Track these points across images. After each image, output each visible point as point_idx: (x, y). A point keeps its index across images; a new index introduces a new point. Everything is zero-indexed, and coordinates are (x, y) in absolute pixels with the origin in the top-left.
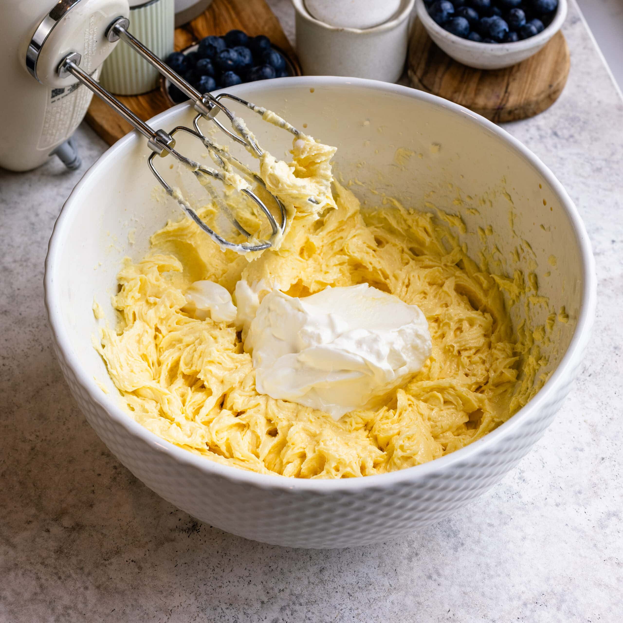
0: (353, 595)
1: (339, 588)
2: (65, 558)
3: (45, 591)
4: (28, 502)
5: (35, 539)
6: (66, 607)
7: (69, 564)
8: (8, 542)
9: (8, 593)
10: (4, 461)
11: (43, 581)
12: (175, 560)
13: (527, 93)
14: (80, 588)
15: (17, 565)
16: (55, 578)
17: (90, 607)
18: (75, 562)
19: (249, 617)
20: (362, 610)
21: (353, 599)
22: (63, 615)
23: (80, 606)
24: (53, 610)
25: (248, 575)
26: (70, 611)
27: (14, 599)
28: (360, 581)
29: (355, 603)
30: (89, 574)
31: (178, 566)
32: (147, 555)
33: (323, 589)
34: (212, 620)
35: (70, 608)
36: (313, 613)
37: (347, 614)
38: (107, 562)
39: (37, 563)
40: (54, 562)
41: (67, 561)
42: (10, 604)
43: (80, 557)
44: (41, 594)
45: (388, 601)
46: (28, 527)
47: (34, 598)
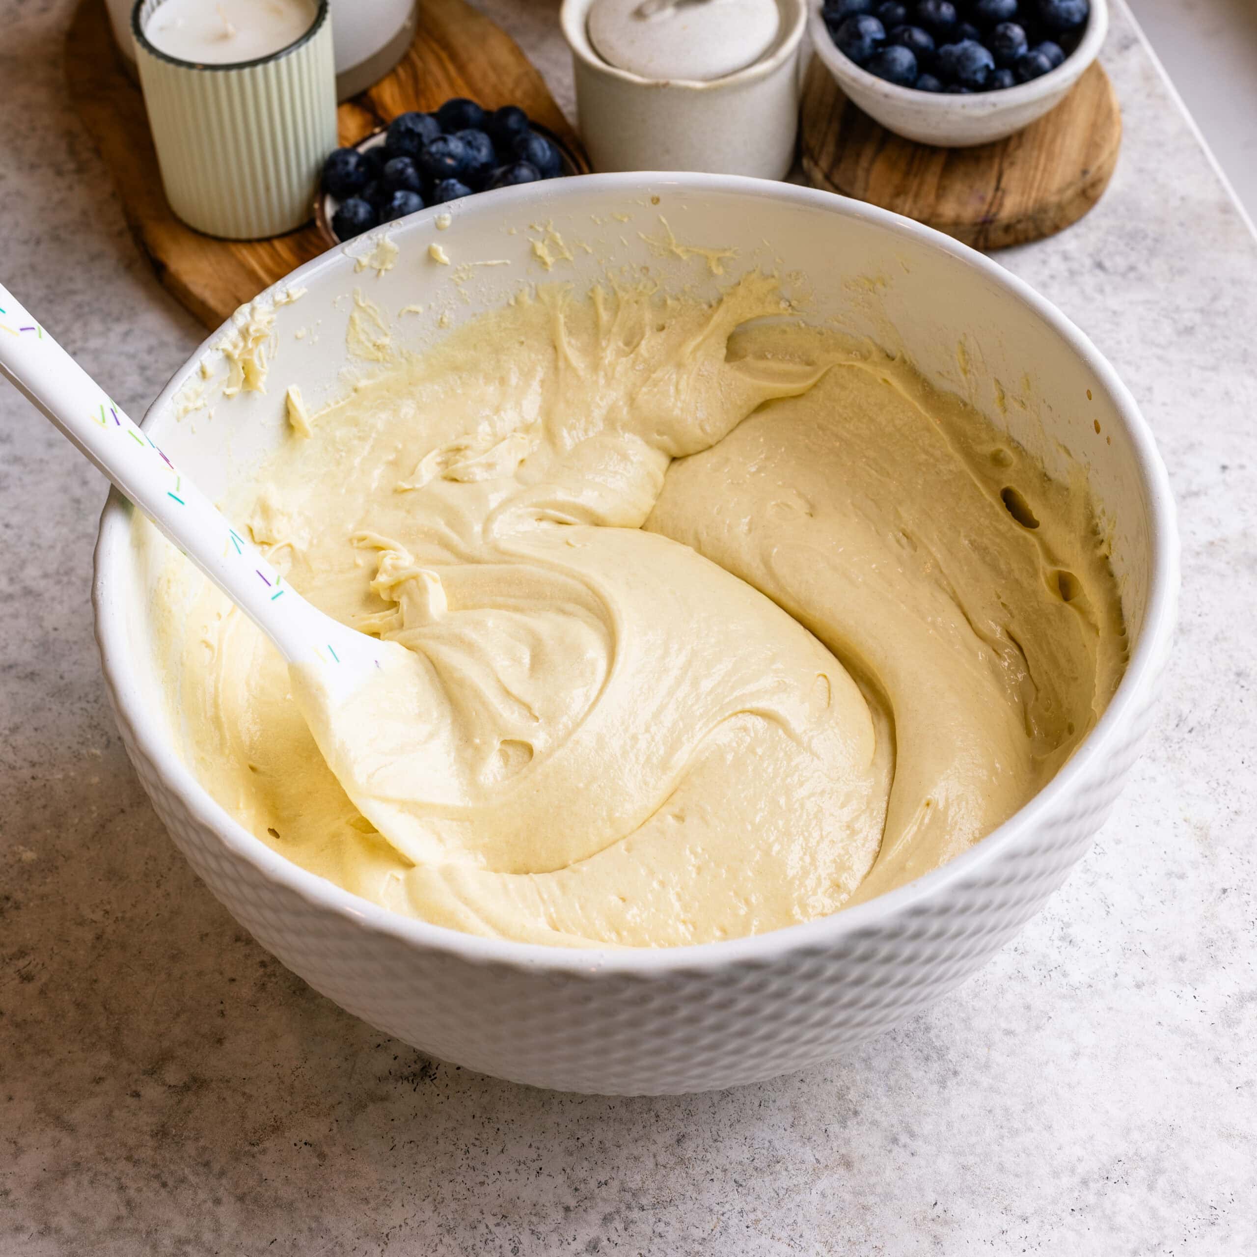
0: (744, 1184)
1: (717, 1171)
2: (173, 1145)
3: (136, 1213)
4: (94, 1041)
5: (111, 1111)
6: (180, 1241)
7: (182, 1158)
8: (59, 1121)
9: (63, 1221)
10: (43, 965)
11: (132, 1193)
12: (390, 1136)
13: (1038, 189)
14: (205, 1201)
15: (79, 1164)
16: (155, 1186)
17: (226, 1237)
18: (193, 1153)
19: (542, 1238)
20: (763, 1213)
21: (745, 1192)
23: (208, 1237)
25: (535, 1157)
26: (188, 1249)
27: (76, 1232)
28: (757, 1156)
29: (749, 1199)
30: (222, 1174)
31: (396, 1148)
32: (335, 1130)
33: (684, 1175)
34: (469, 1249)
35: (188, 1242)
36: (667, 1224)
37: (734, 1221)
38: (256, 1149)
39: (117, 1159)
40: (152, 1153)
41: (178, 1151)
42: (69, 1241)
43: (202, 1143)
44: (128, 1217)
45: (814, 1192)
46: (98, 1089)
47: (116, 1227)
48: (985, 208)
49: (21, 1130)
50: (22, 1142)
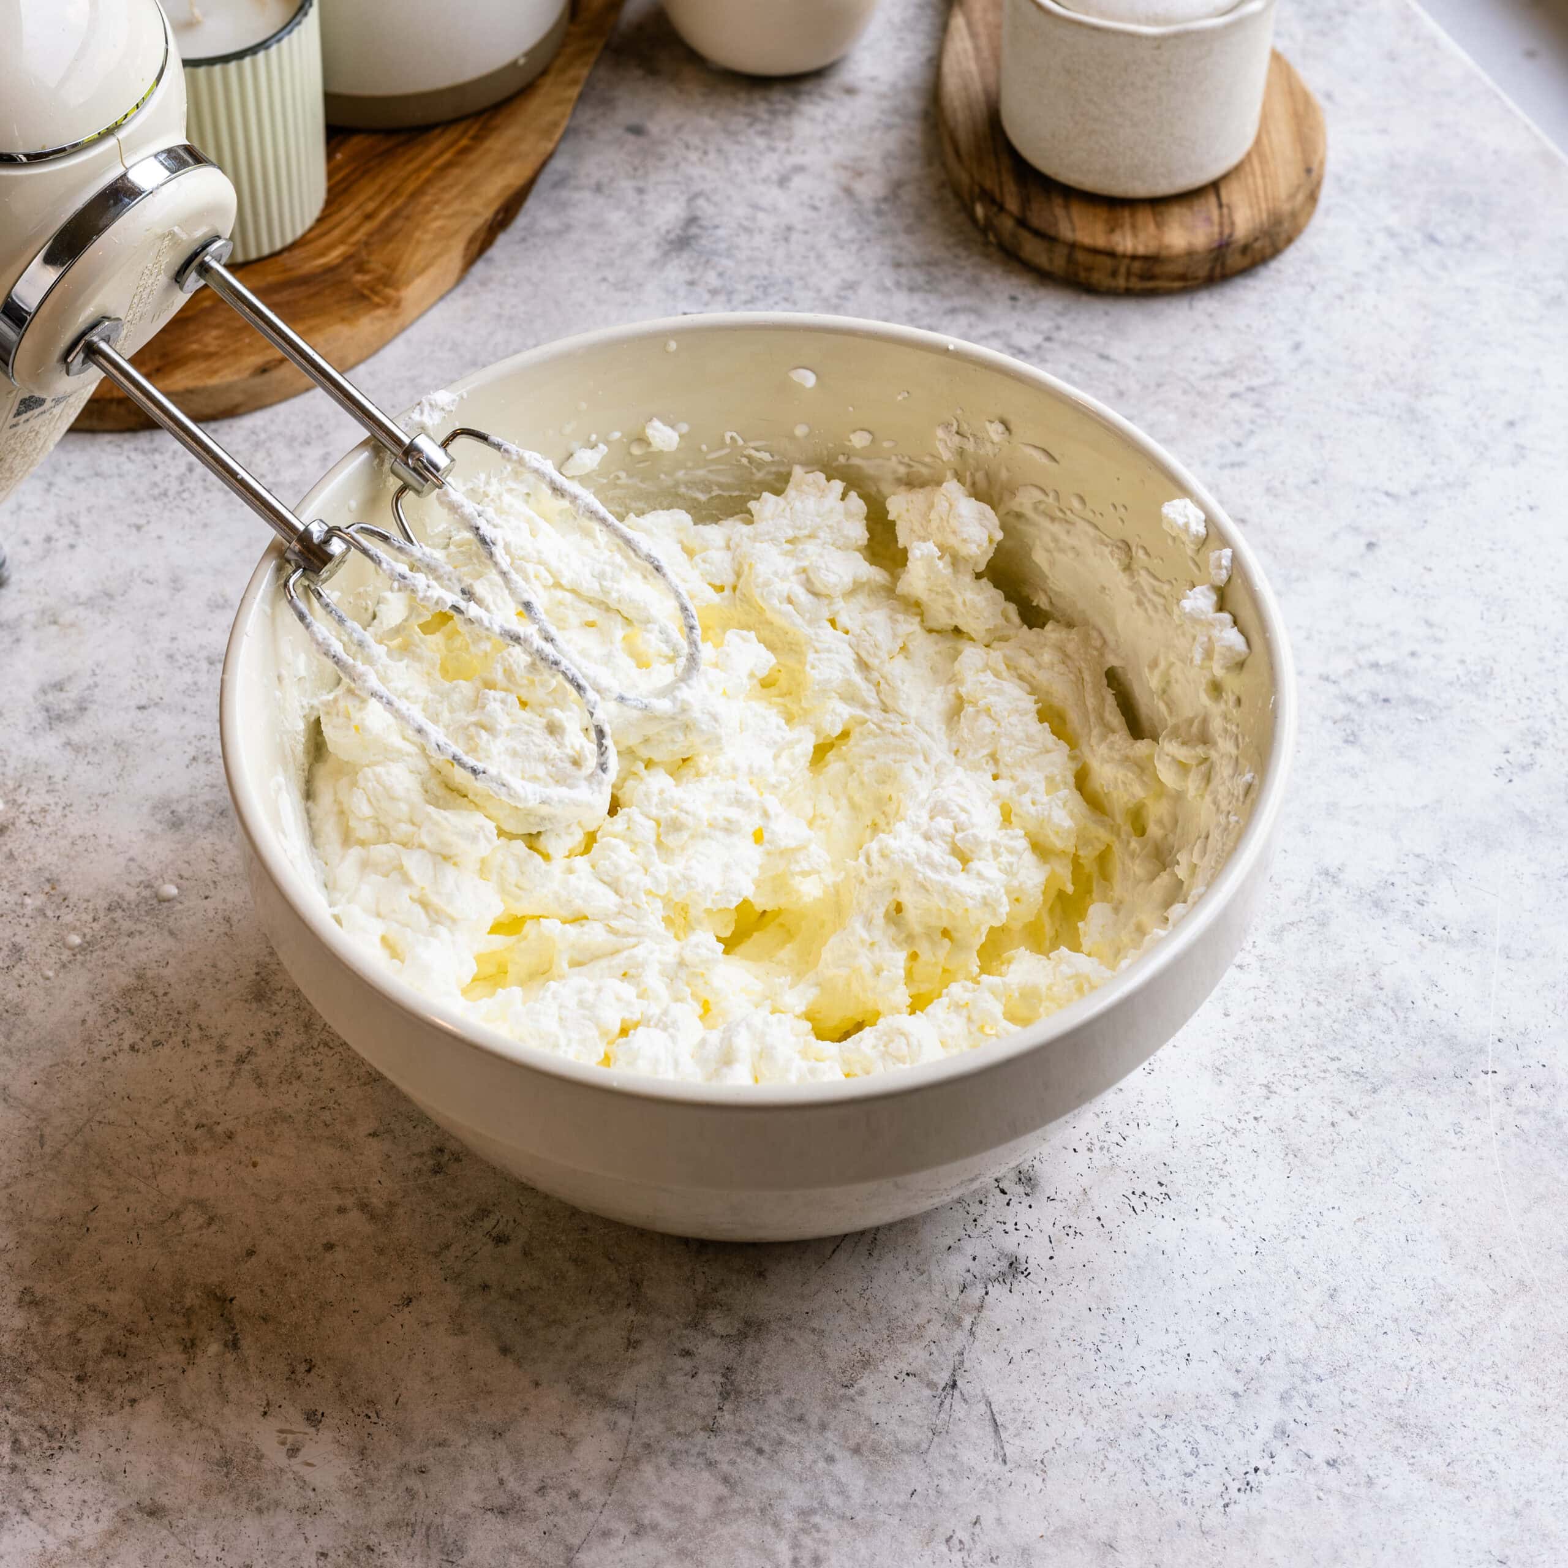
0: (1422, 1331)
1: (1386, 1323)
2: (753, 1404)
3: (739, 1489)
4: (611, 1299)
5: (664, 1378)
6: (803, 1513)
7: (769, 1416)
8: (604, 1400)
9: (655, 1514)
10: (515, 1221)
11: (725, 1467)
12: (1002, 1349)
14: (815, 1462)
15: (649, 1445)
16: (749, 1454)
17: (856, 1498)
18: (781, 1408)
19: (1220, 1433)
20: (1456, 1359)
21: (1426, 1340)
22: (804, 1531)
23: (834, 1501)
24: (776, 1524)
25: (1177, 1343)
26: (817, 1519)
27: (677, 1524)
28: (1425, 1298)
29: (1434, 1347)
30: (823, 1427)
31: (1014, 1361)
32: (936, 1354)
33: (1352, 1333)
34: (1142, 1460)
35: (813, 1511)
36: (1354, 1391)
37: (1427, 1375)
38: (852, 1391)
39: (693, 1431)
40: (732, 1417)
41: (760, 1409)
42: (672, 1536)
43: (786, 1395)
44: (732, 1496)
45: (1502, 1325)
46: (637, 1355)
47: (720, 1510)
48: (1216, 229)
49: (565, 1418)
50: (571, 1432)
